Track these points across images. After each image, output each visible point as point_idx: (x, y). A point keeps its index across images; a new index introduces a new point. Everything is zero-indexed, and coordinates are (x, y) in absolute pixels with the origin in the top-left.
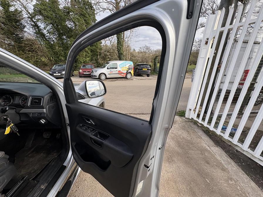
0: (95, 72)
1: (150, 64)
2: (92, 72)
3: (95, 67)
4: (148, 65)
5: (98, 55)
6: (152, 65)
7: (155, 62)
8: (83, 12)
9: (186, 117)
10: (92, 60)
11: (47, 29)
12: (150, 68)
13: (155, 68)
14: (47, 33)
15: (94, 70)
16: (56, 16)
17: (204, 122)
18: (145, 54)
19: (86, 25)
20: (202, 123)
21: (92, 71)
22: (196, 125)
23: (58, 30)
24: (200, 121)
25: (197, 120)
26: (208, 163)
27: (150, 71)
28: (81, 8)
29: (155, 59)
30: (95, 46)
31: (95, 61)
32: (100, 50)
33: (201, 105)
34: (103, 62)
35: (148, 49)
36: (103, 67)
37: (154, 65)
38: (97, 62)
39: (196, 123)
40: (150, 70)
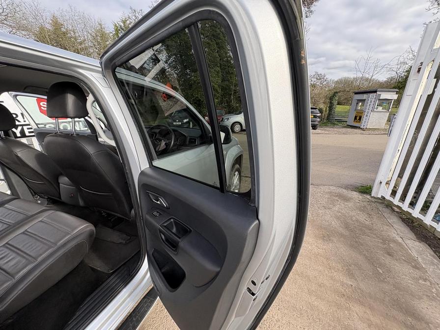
0: (226, 120)
1: (322, 106)
2: (222, 121)
3: (226, 114)
4: (316, 109)
5: (231, 94)
6: (324, 110)
7: (331, 103)
8: (216, 31)
9: (372, 195)
10: (221, 102)
11: (168, 63)
12: (319, 115)
13: (329, 114)
14: (168, 68)
15: (225, 117)
16: (181, 43)
17: (403, 203)
18: (313, 90)
19: (218, 52)
20: (400, 204)
21: (223, 119)
22: (390, 208)
23: (182, 63)
24: (396, 201)
25: (391, 199)
26: (390, 255)
27: (319, 120)
28: (214, 26)
29: (331, 99)
30: (228, 81)
31: (226, 104)
32: (235, 86)
33: (401, 176)
34: (238, 105)
35: (320, 79)
36: (237, 113)
37: (328, 109)
38: (229, 106)
39: (389, 205)
40: (319, 117)
